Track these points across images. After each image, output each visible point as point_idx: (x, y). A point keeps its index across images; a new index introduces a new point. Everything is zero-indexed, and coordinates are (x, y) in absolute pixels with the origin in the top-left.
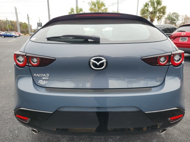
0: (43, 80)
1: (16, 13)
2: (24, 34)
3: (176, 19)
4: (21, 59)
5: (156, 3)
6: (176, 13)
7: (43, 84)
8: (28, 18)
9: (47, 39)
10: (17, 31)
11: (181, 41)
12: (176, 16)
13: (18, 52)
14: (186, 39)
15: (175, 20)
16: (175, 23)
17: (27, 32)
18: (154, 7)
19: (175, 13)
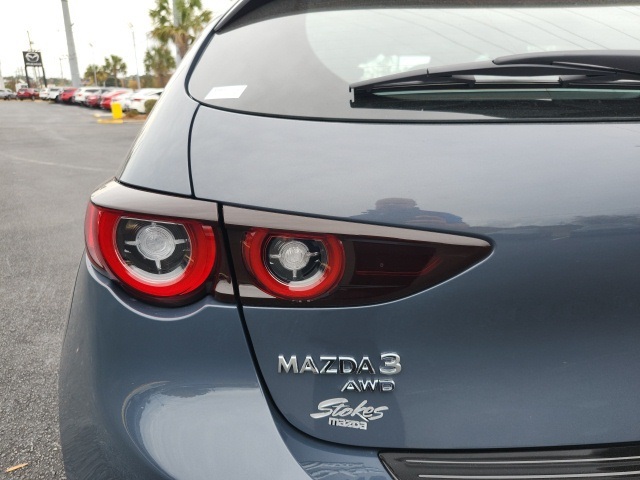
0: (354, 397)
4: (158, 245)
7: (352, 424)
9: (351, 96)
13: (110, 194)
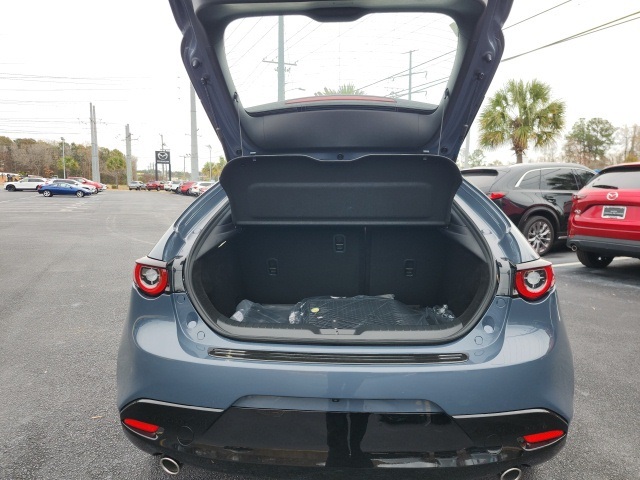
1: (93, 121)
2: (110, 186)
3: (604, 139)
4: (152, 275)
5: (531, 93)
6: (604, 119)
8: (129, 136)
10: (88, 175)
11: (607, 217)
12: (602, 130)
13: (144, 260)
14: (623, 210)
15: (601, 143)
16: (602, 153)
17: (122, 180)
18: (525, 108)
19: (600, 122)
